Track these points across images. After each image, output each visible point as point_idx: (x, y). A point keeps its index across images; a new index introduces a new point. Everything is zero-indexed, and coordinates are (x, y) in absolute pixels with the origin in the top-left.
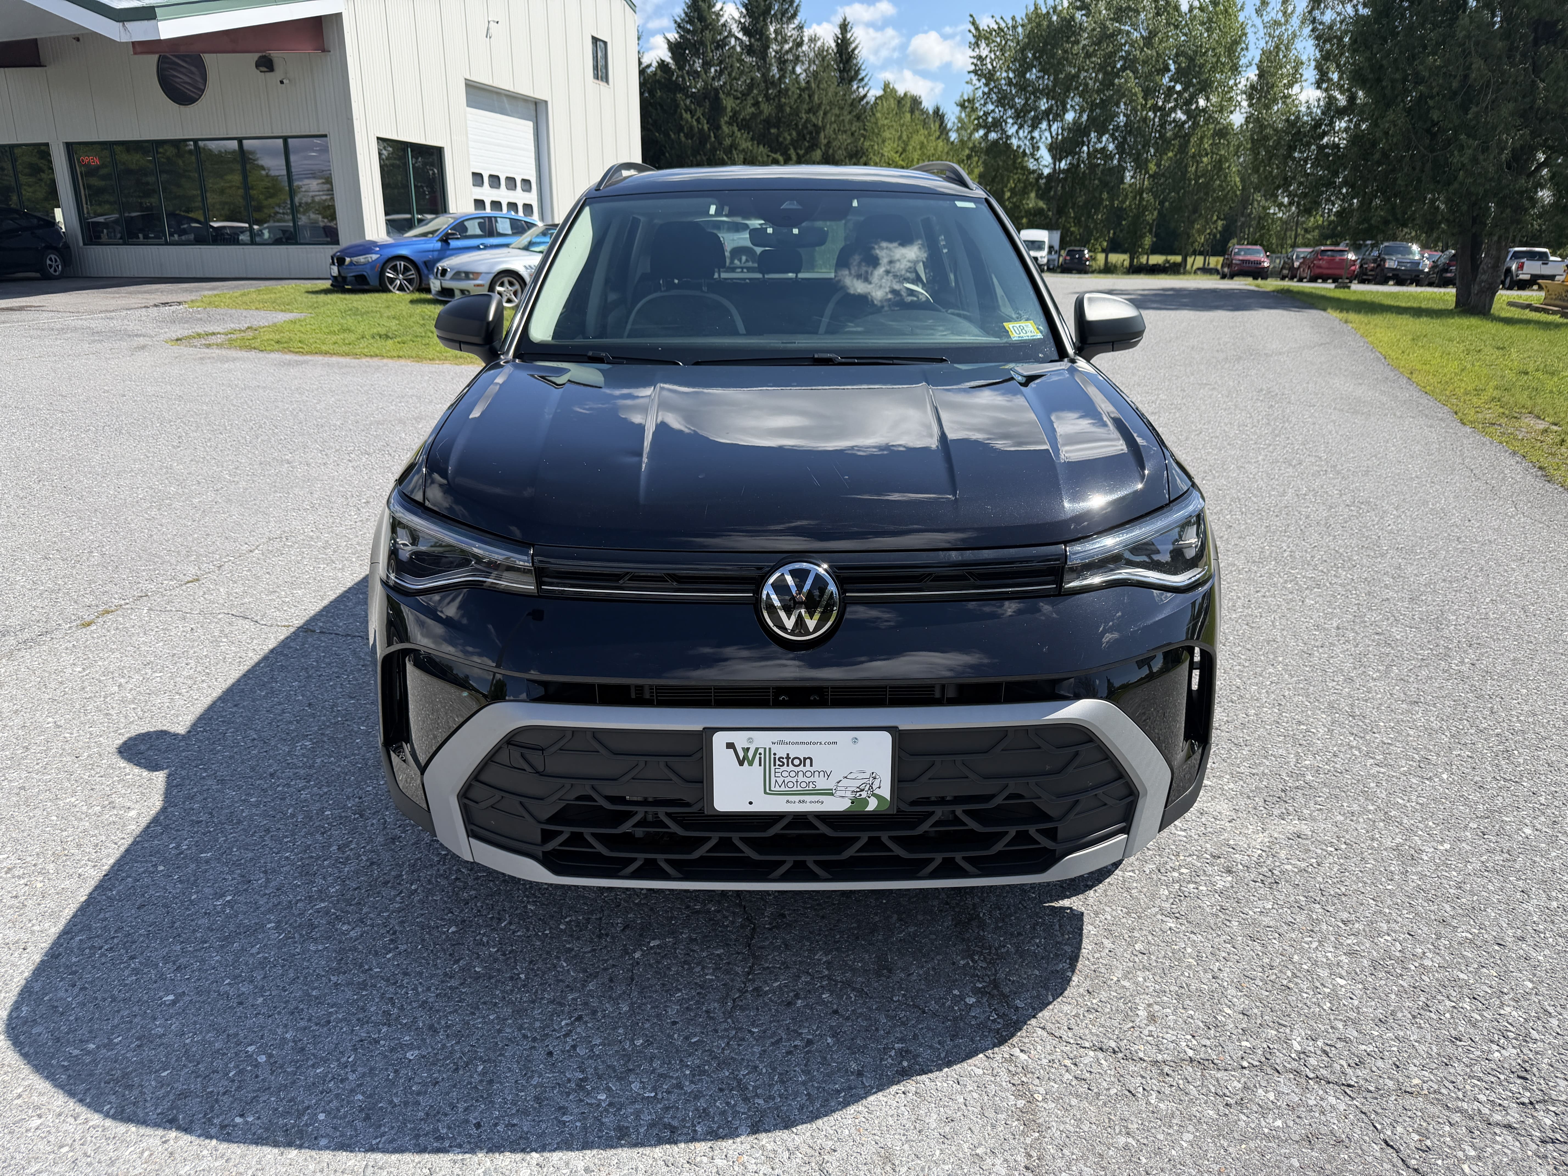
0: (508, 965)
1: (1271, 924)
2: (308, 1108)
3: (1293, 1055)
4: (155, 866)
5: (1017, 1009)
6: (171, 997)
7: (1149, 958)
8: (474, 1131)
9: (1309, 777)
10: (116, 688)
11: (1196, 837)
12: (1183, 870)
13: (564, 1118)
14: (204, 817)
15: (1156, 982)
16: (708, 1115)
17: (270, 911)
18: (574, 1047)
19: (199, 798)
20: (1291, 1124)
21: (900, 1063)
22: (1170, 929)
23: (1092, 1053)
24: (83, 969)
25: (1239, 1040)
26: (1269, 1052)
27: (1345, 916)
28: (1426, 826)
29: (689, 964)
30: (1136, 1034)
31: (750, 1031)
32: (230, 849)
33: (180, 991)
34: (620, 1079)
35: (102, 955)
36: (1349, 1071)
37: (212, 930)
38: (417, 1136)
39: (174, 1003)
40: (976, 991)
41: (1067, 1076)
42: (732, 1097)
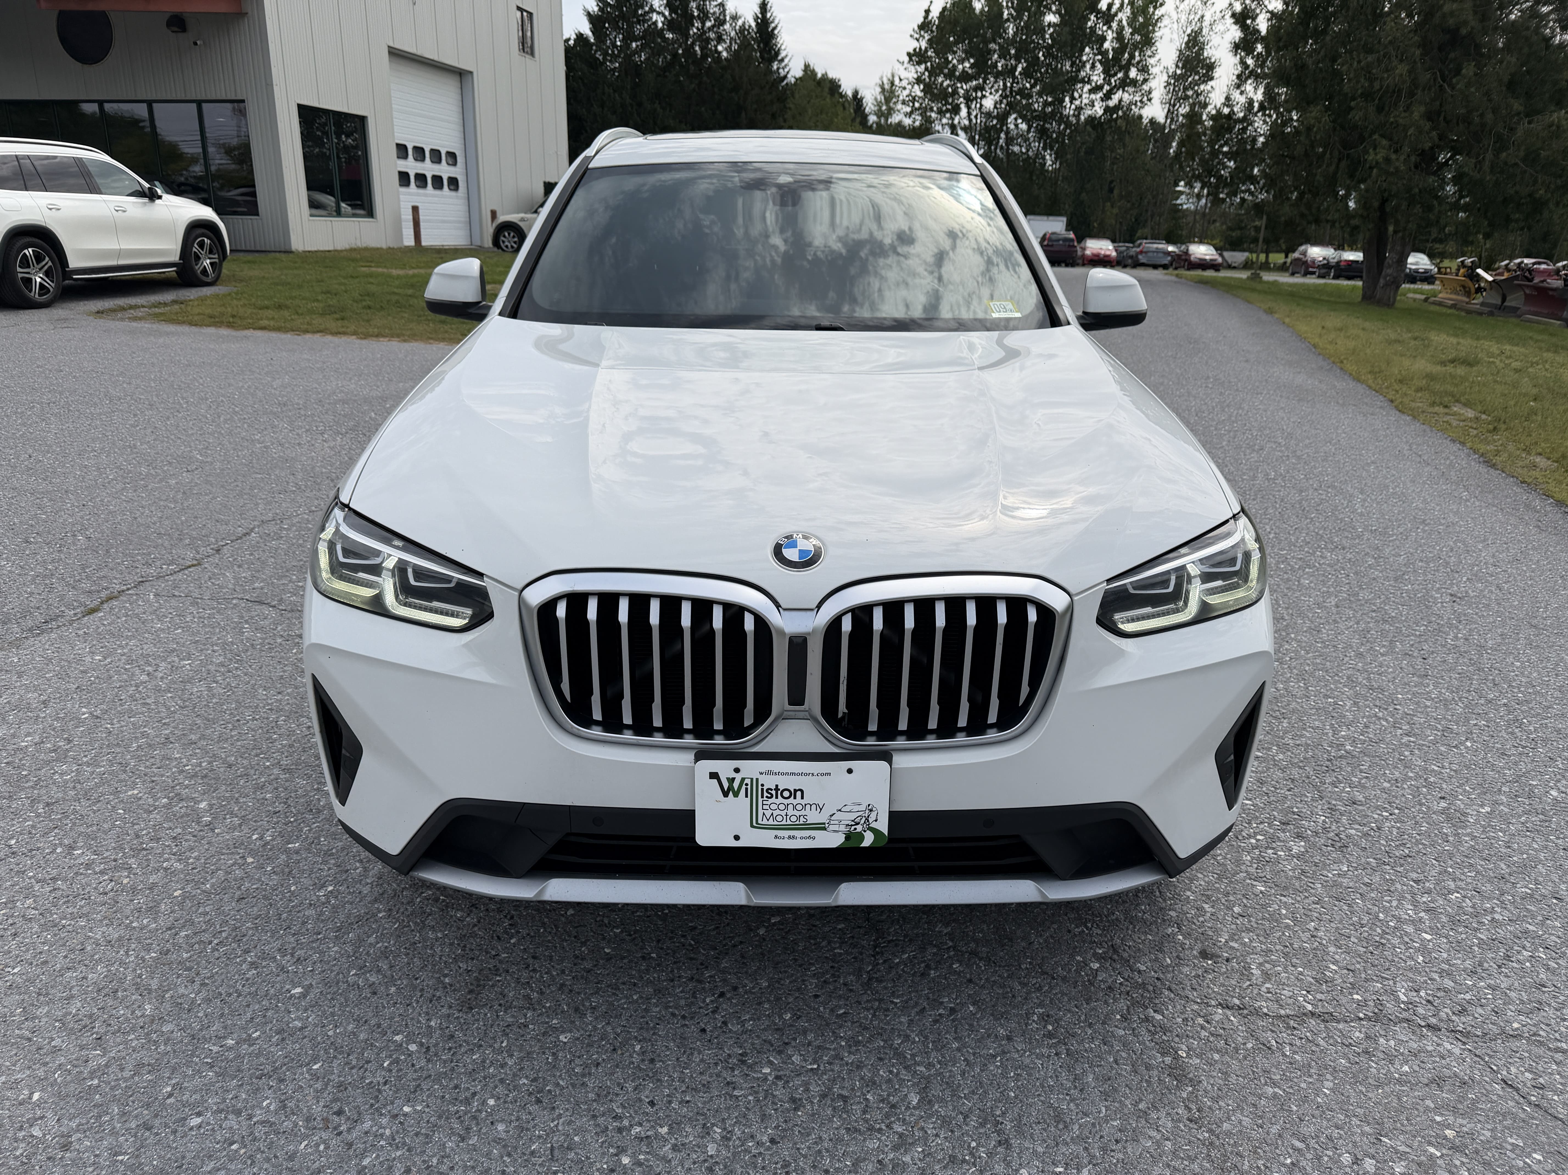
0: (636, 945)
1: (1351, 884)
2: (474, 1094)
3: (1402, 1006)
4: (243, 857)
5: (1139, 972)
6: (299, 990)
7: (1250, 921)
8: (649, 1109)
9: (1348, 747)
10: (144, 678)
11: (1262, 805)
12: (1259, 837)
13: (736, 1093)
14: (280, 807)
15: (1261, 942)
16: (874, 1083)
17: (376, 900)
18: (725, 1023)
19: (270, 788)
20: (1417, 1068)
21: (1045, 1027)
22: (1261, 892)
23: (1220, 1011)
24: (198, 964)
25: (1351, 994)
26: (1379, 1003)
27: (1414, 875)
28: (1465, 790)
29: (815, 939)
30: (1255, 992)
31: (892, 1002)
32: (318, 838)
33: (306, 983)
34: (780, 1052)
35: (214, 950)
36: (1454, 1018)
37: (323, 921)
38: (594, 1117)
39: (304, 996)
40: (1098, 958)
41: (1204, 1034)
42: (893, 1066)
